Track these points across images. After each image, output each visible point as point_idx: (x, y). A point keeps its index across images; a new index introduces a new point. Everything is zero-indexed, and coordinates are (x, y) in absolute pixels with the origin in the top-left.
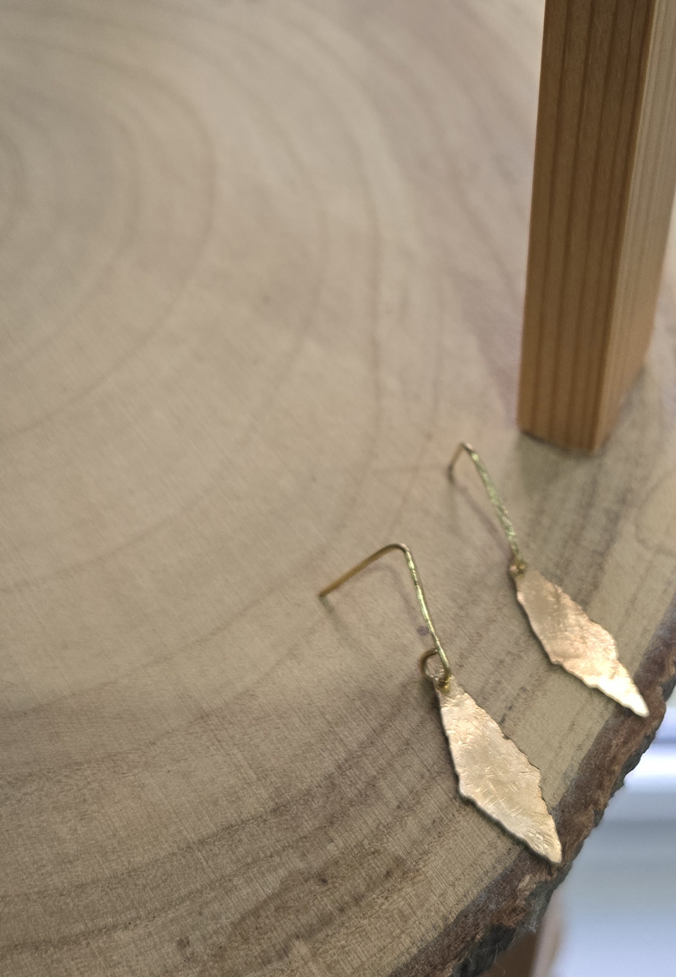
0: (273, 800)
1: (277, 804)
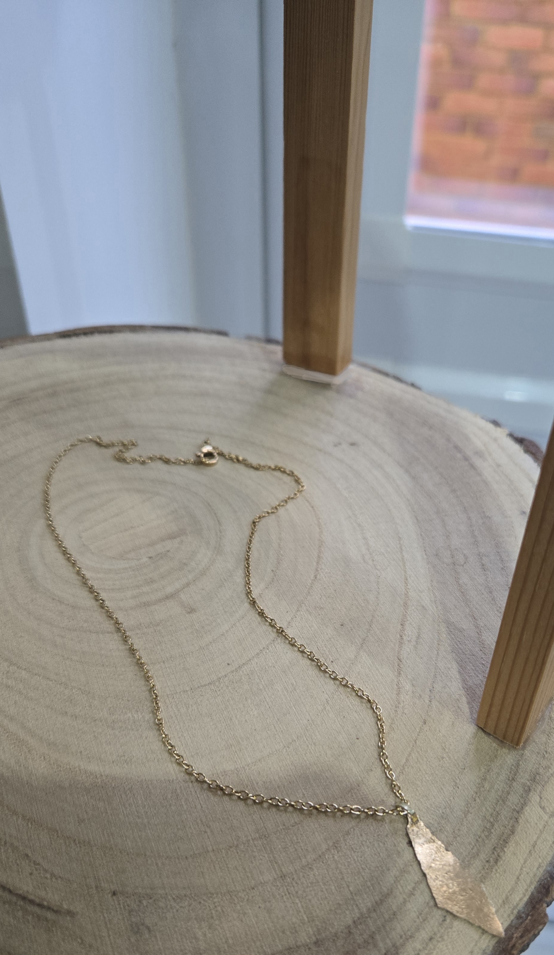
0: (315, 936)
1: (317, 939)
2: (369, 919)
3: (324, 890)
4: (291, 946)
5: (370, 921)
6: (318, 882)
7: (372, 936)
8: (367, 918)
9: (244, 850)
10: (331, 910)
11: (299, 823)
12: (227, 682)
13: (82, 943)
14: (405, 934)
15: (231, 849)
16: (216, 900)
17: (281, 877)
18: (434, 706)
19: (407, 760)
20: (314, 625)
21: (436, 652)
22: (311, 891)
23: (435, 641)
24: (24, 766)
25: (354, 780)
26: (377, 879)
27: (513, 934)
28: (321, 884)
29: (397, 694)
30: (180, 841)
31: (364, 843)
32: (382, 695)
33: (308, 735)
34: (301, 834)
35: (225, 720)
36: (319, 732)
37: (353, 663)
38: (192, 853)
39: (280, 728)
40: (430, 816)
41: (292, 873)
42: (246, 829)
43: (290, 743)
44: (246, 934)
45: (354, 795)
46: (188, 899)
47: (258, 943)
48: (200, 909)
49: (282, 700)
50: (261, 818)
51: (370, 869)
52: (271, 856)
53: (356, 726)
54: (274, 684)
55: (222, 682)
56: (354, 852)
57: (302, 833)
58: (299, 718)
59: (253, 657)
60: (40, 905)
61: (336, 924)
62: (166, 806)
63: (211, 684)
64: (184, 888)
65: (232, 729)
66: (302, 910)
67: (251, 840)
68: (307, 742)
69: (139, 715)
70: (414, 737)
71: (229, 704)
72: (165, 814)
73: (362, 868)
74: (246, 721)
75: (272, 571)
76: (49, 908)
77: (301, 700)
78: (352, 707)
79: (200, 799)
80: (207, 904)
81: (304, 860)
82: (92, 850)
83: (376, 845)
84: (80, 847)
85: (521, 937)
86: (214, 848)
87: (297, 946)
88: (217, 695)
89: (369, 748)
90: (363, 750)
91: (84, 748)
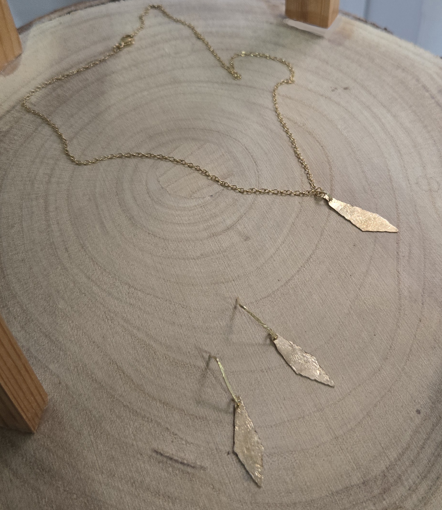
0: (363, 479)
1: (364, 480)
3: (365, 446)
4: (348, 486)
5: (397, 468)
6: (360, 441)
7: (399, 477)
8: (395, 465)
9: (309, 420)
10: (371, 460)
11: (342, 400)
12: (279, 294)
13: (213, 488)
14: (421, 475)
15: (299, 420)
16: (295, 456)
17: (335, 438)
18: (426, 308)
19: (411, 350)
20: (335, 246)
21: (423, 265)
22: (356, 447)
23: (422, 256)
24: (153, 364)
25: (376, 366)
26: (399, 438)
28: (362, 442)
29: (399, 299)
30: (265, 415)
31: (387, 412)
32: (388, 300)
33: (340, 333)
36: (347, 330)
37: (365, 276)
38: (274, 423)
39: (321, 329)
40: (430, 391)
41: (342, 435)
42: (308, 405)
43: (329, 340)
44: (318, 479)
45: (377, 377)
46: (277, 456)
47: (326, 485)
48: (286, 462)
49: (320, 307)
51: (393, 431)
52: (327, 423)
54: (312, 295)
55: (276, 295)
56: (382, 419)
58: (333, 320)
59: (295, 274)
60: (182, 463)
61: (375, 470)
62: (252, 390)
63: (269, 296)
64: (273, 448)
66: (352, 461)
67: (312, 412)
68: (341, 339)
70: (414, 333)
71: (284, 312)
72: (253, 396)
73: (388, 430)
74: (297, 324)
76: (188, 465)
77: (332, 306)
78: (369, 311)
79: (274, 384)
80: (289, 459)
81: (349, 426)
82: (209, 423)
83: (395, 413)
84: (201, 421)
86: (289, 419)
87: (351, 485)
88: (274, 305)
89: (384, 342)
90: (380, 343)
91: (190, 349)
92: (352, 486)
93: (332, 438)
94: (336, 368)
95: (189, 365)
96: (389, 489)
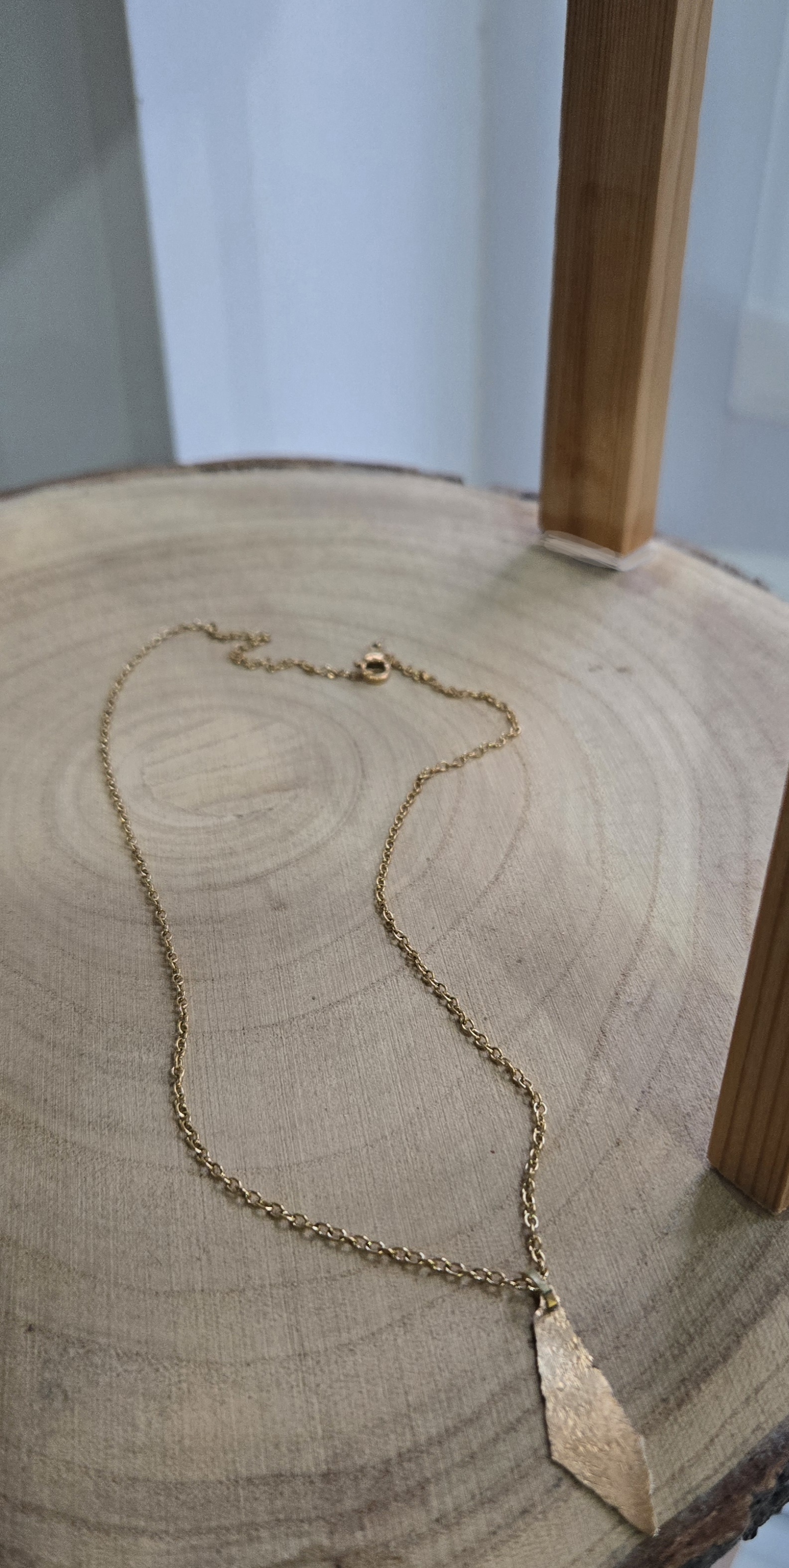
0: (327, 1463)
1: (329, 1469)
2: (425, 1455)
3: (364, 1391)
4: (283, 1473)
5: (427, 1460)
6: (358, 1376)
7: (423, 1485)
8: (422, 1452)
9: (252, 1299)
10: (365, 1426)
11: (354, 1274)
12: (303, 1026)
14: (481, 1494)
15: (230, 1294)
16: (184, 1371)
17: (300, 1355)
18: (642, 1119)
19: (569, 1201)
20: (472, 955)
21: (672, 1028)
22: (341, 1388)
23: (676, 1011)
25: (467, 1218)
26: (459, 1391)
27: (675, 1536)
28: (362, 1379)
29: (582, 1089)
30: (154, 1265)
31: (454, 1326)
32: (554, 1086)
33: (410, 1132)
34: (353, 1292)
35: (282, 1085)
36: (430, 1129)
37: (519, 1027)
38: (167, 1288)
39: (368, 1113)
40: (583, 1304)
41: (319, 1352)
42: (265, 1266)
43: (377, 1140)
44: (216, 1436)
45: (459, 1243)
46: (140, 1361)
47: (230, 1455)
48: (154, 1380)
49: (384, 1069)
50: (294, 1254)
51: (451, 1372)
52: (293, 1317)
53: (495, 1131)
54: (379, 1040)
55: (294, 1025)
56: (434, 1338)
57: (355, 1290)
58: (404, 1101)
59: (357, 993)
61: (367, 1451)
62: (149, 1207)
63: (277, 1025)
64: (140, 1342)
65: (289, 1103)
66: (317, 1416)
67: (268, 1286)
68: (406, 1143)
69: (151, 1056)
70: (592, 1166)
71: (297, 1062)
72: (145, 1218)
73: (439, 1368)
74: (315, 1093)
75: (428, 859)
77: (415, 1072)
78: (498, 1099)
79: (205, 1205)
80: (167, 1374)
81: (345, 1335)
82: (17, 1254)
83: (474, 1334)
85: (690, 1544)
86: (206, 1286)
87: (292, 1474)
88: (281, 1045)
89: (508, 1171)
90: (497, 1172)
91: (52, 1094)
92: (293, 1476)
93: (291, 1353)
94: (367, 1202)
95: (33, 1125)
96: (385, 1506)
